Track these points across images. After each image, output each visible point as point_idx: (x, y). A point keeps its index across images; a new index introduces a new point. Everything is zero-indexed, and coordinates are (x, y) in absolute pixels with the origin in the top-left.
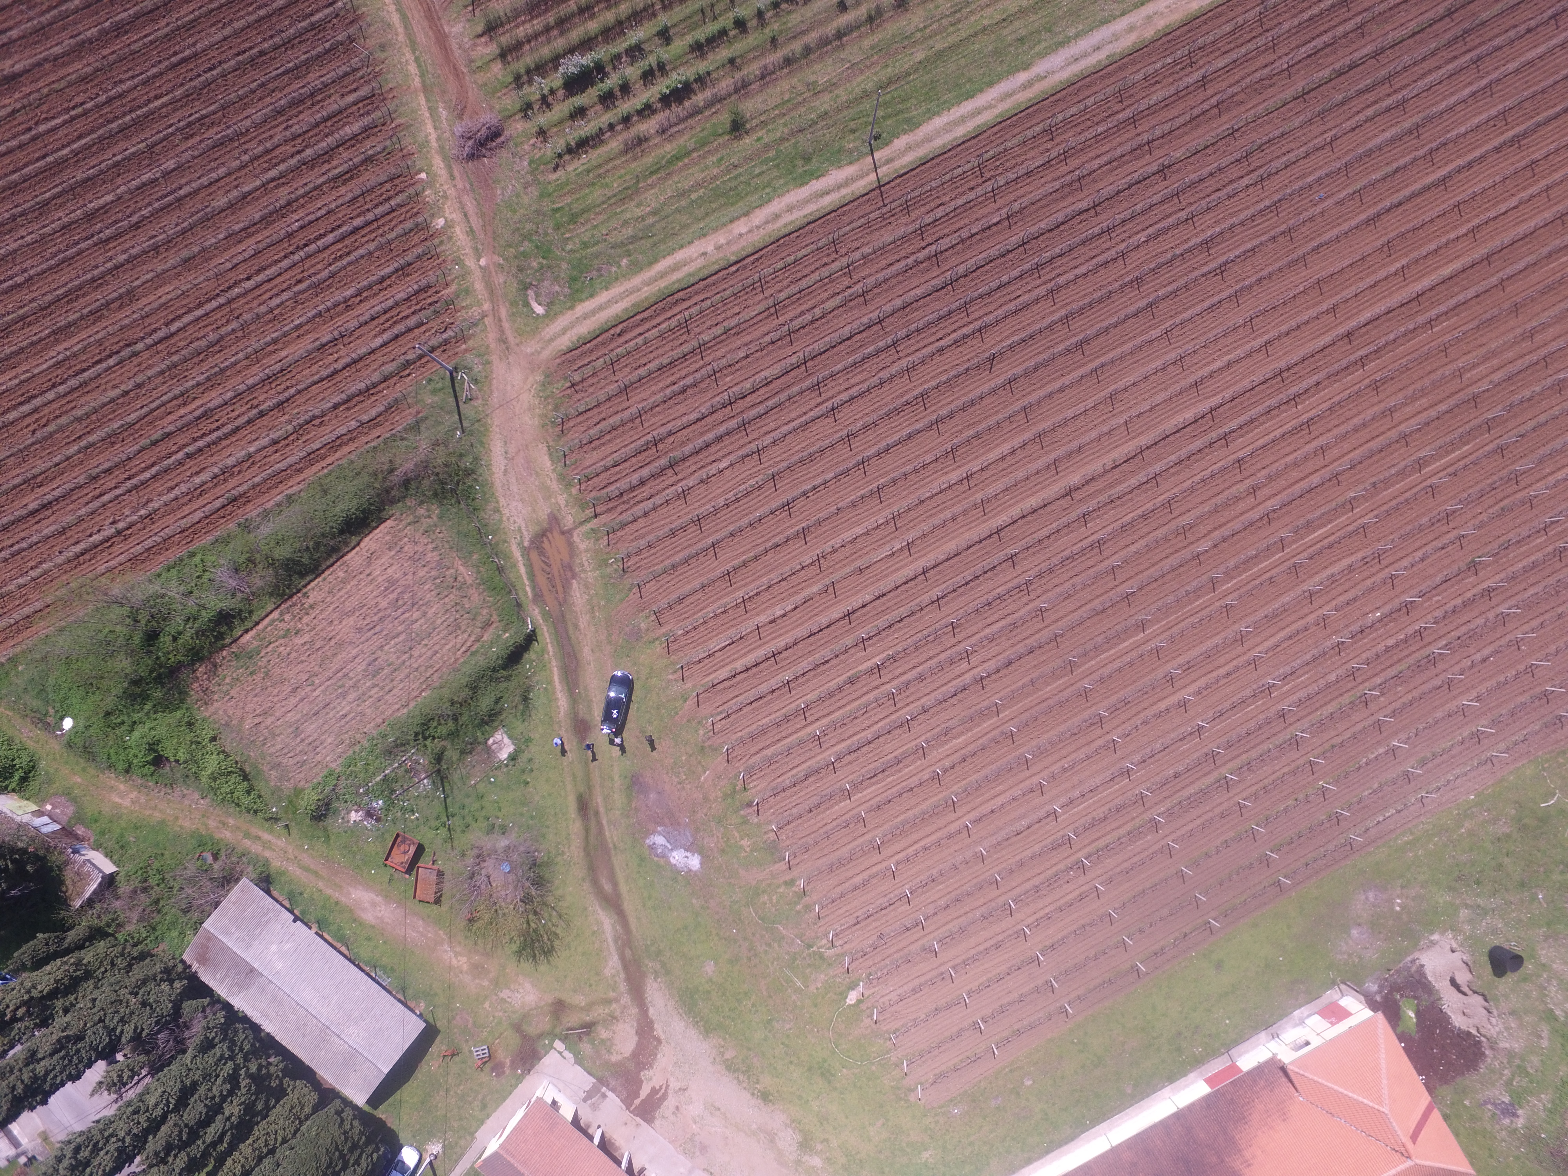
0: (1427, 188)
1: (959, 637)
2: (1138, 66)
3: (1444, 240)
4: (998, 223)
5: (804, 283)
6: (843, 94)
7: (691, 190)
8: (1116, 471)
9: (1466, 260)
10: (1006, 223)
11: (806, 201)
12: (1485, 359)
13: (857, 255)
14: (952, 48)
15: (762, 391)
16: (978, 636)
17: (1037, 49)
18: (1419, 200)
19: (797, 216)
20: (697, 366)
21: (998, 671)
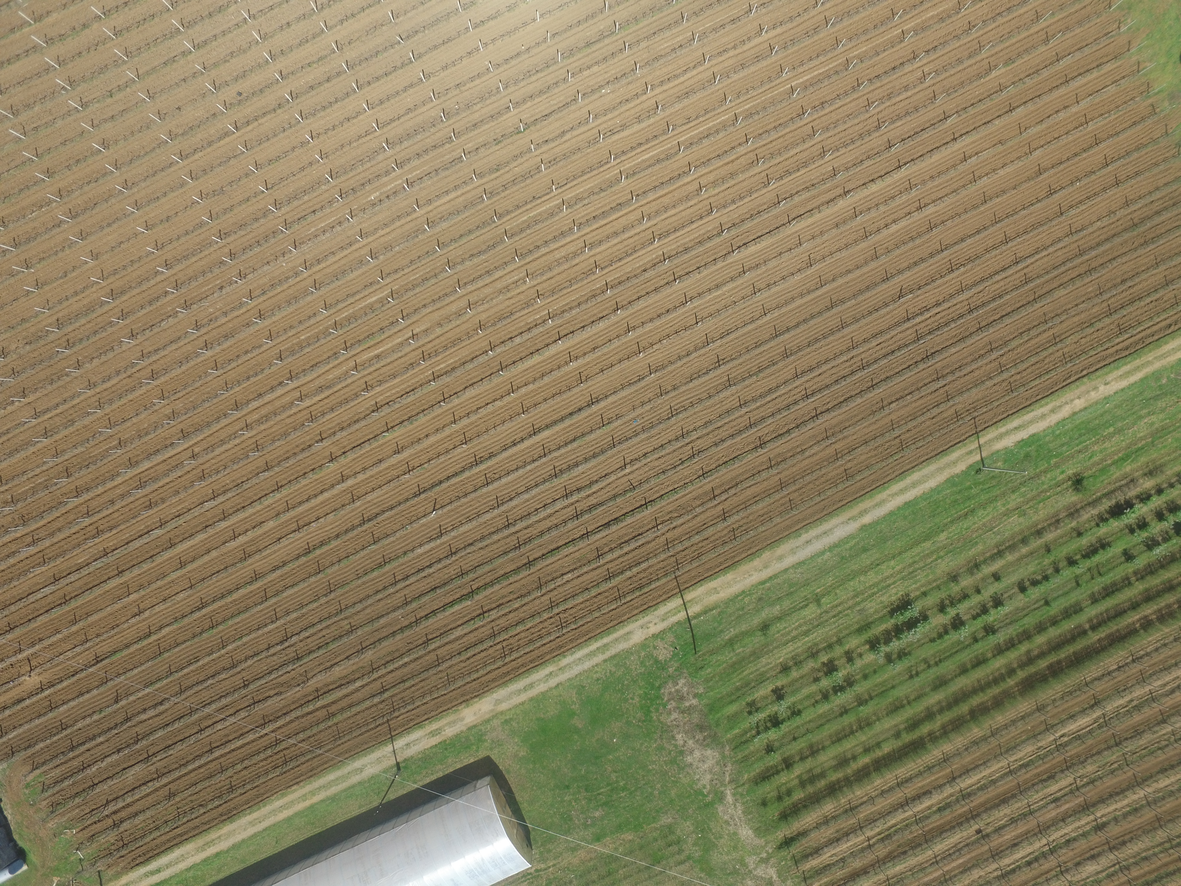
0: (547, 427)
1: (930, 90)
2: (775, 529)
3: (537, 384)
4: (890, 404)
5: (1033, 360)
6: (1000, 507)
7: (1114, 434)
8: (809, 208)
9: (521, 367)
10: (885, 403)
11: (1031, 422)
12: (507, 288)
13: (995, 381)
14: (917, 543)
15: (1066, 279)
16: (916, 90)
17: (853, 543)
18: (555, 417)
19: (1038, 412)
20: (1113, 300)
21: (902, 64)
